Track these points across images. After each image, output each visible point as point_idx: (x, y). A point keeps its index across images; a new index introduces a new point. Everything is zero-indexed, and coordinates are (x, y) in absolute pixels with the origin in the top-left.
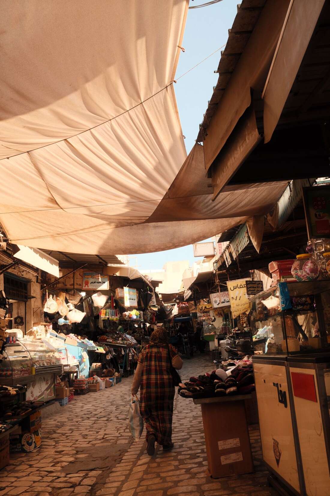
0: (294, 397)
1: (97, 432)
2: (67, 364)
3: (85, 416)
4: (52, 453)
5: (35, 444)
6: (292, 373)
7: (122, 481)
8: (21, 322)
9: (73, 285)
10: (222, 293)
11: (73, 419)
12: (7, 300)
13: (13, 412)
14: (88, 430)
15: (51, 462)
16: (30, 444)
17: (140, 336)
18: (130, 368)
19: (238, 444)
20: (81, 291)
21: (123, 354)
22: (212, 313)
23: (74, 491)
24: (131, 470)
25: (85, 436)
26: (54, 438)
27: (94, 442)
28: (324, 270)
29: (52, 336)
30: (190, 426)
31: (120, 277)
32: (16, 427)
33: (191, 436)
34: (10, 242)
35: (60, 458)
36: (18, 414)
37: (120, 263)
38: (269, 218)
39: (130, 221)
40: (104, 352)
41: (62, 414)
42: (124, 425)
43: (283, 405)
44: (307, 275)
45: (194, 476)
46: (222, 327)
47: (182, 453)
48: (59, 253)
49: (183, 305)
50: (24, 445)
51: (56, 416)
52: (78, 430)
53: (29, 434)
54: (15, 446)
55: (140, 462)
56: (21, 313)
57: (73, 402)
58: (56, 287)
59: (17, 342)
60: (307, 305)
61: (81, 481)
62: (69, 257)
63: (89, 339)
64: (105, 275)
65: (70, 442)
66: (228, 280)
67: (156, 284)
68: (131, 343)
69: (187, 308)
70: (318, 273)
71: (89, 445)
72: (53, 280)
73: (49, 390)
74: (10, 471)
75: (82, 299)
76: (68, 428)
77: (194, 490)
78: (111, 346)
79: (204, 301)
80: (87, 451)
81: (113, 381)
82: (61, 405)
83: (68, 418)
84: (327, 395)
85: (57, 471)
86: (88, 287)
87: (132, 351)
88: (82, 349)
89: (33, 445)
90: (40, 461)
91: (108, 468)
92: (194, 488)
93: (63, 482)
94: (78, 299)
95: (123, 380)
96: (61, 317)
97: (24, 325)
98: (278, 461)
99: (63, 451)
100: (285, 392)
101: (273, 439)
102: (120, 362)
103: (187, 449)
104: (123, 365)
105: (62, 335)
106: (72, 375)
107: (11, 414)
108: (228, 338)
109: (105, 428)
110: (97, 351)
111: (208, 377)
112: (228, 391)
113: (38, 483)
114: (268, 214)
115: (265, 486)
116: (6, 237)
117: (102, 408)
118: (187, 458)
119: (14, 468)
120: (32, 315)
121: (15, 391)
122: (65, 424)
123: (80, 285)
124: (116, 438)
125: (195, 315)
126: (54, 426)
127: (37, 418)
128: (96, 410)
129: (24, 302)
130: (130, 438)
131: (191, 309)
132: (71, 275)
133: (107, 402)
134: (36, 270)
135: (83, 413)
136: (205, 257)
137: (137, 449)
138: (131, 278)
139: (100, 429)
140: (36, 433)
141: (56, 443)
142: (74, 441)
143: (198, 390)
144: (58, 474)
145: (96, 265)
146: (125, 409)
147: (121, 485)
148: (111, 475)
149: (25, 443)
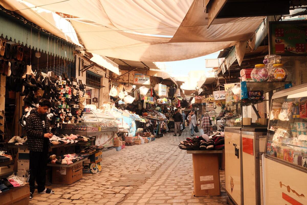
0: (243, 152)
1: (135, 167)
2: (122, 127)
3: (130, 157)
4: (107, 175)
5: (98, 170)
6: (243, 138)
7: (143, 193)
8: (96, 101)
9: (128, 80)
10: (221, 91)
11: (122, 159)
12: (84, 86)
13: (86, 151)
14: (130, 165)
15: (105, 180)
16: (95, 169)
17: (170, 115)
18: (161, 133)
19: (212, 179)
20: (133, 84)
21: (157, 124)
22: (215, 104)
23: (115, 196)
24: (149, 188)
25: (127, 168)
26: (110, 168)
27: (132, 172)
28: (272, 75)
29: (114, 111)
30: (189, 168)
31: (157, 77)
32: (87, 159)
33: (188, 173)
34: (87, 51)
35: (111, 178)
36: (88, 152)
37: (157, 68)
38: (250, 43)
39: (159, 41)
40: (145, 122)
41: (116, 155)
42: (151, 164)
43: (237, 157)
44: (260, 78)
45: (185, 194)
46: (220, 113)
47: (181, 182)
48: (120, 60)
49: (198, 98)
50: (91, 170)
51: (113, 156)
52: (124, 165)
53: (94, 164)
54: (87, 170)
55: (155, 185)
56: (96, 96)
57: (124, 149)
58: (118, 81)
59: (91, 112)
60: (258, 97)
61: (120, 191)
62: (126, 63)
63: (136, 114)
64: (148, 76)
65: (118, 171)
66: (225, 84)
67: (180, 83)
68: (162, 118)
69: (201, 100)
70: (268, 77)
71: (129, 173)
72: (116, 77)
73: (110, 141)
74: (82, 182)
75: (133, 89)
76: (119, 163)
77: (183, 202)
78: (150, 119)
79: (211, 96)
80: (127, 176)
81: (150, 139)
82: (117, 151)
83: (119, 158)
84: (260, 151)
85: (108, 185)
86: (137, 82)
87: (163, 123)
88: (132, 119)
89: (97, 170)
90: (99, 179)
91: (137, 186)
92: (183, 201)
93: (110, 191)
94: (131, 89)
95: (156, 139)
96: (120, 99)
97: (98, 103)
98: (232, 190)
99: (113, 175)
100: (238, 149)
101: (231, 177)
102: (155, 129)
103: (184, 180)
104: (157, 131)
105: (121, 110)
106: (125, 134)
107: (84, 151)
108: (222, 119)
109: (140, 165)
110: (141, 121)
111: (197, 138)
112: (208, 147)
113: (96, 190)
114: (249, 40)
115: (225, 203)
116: (85, 48)
117: (140, 154)
118: (183, 185)
119: (85, 181)
120: (103, 98)
121: (87, 139)
122: (117, 161)
123: (132, 81)
124: (145, 171)
125: (204, 104)
126: (111, 161)
127: (99, 155)
128: (136, 155)
129: (98, 89)
130: (153, 171)
131: (203, 101)
132: (127, 74)
133: (144, 151)
134: (105, 70)
135: (128, 156)
136: (213, 69)
137: (155, 178)
138: (164, 78)
139: (137, 165)
140: (99, 163)
141: (110, 171)
142: (120, 170)
143: (189, 145)
144: (108, 186)
145: (142, 69)
146: (154, 155)
147: (142, 195)
148: (137, 190)
149: (92, 169)
